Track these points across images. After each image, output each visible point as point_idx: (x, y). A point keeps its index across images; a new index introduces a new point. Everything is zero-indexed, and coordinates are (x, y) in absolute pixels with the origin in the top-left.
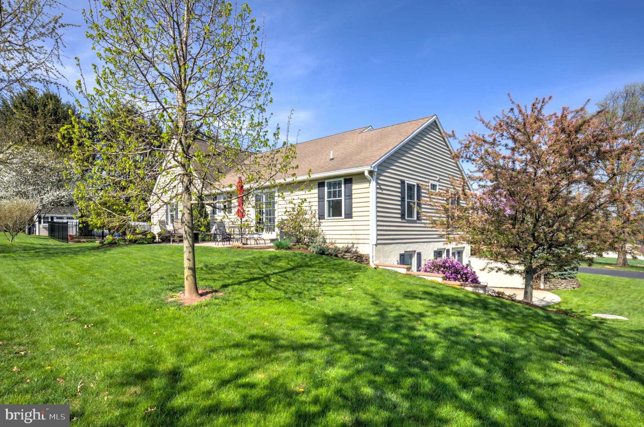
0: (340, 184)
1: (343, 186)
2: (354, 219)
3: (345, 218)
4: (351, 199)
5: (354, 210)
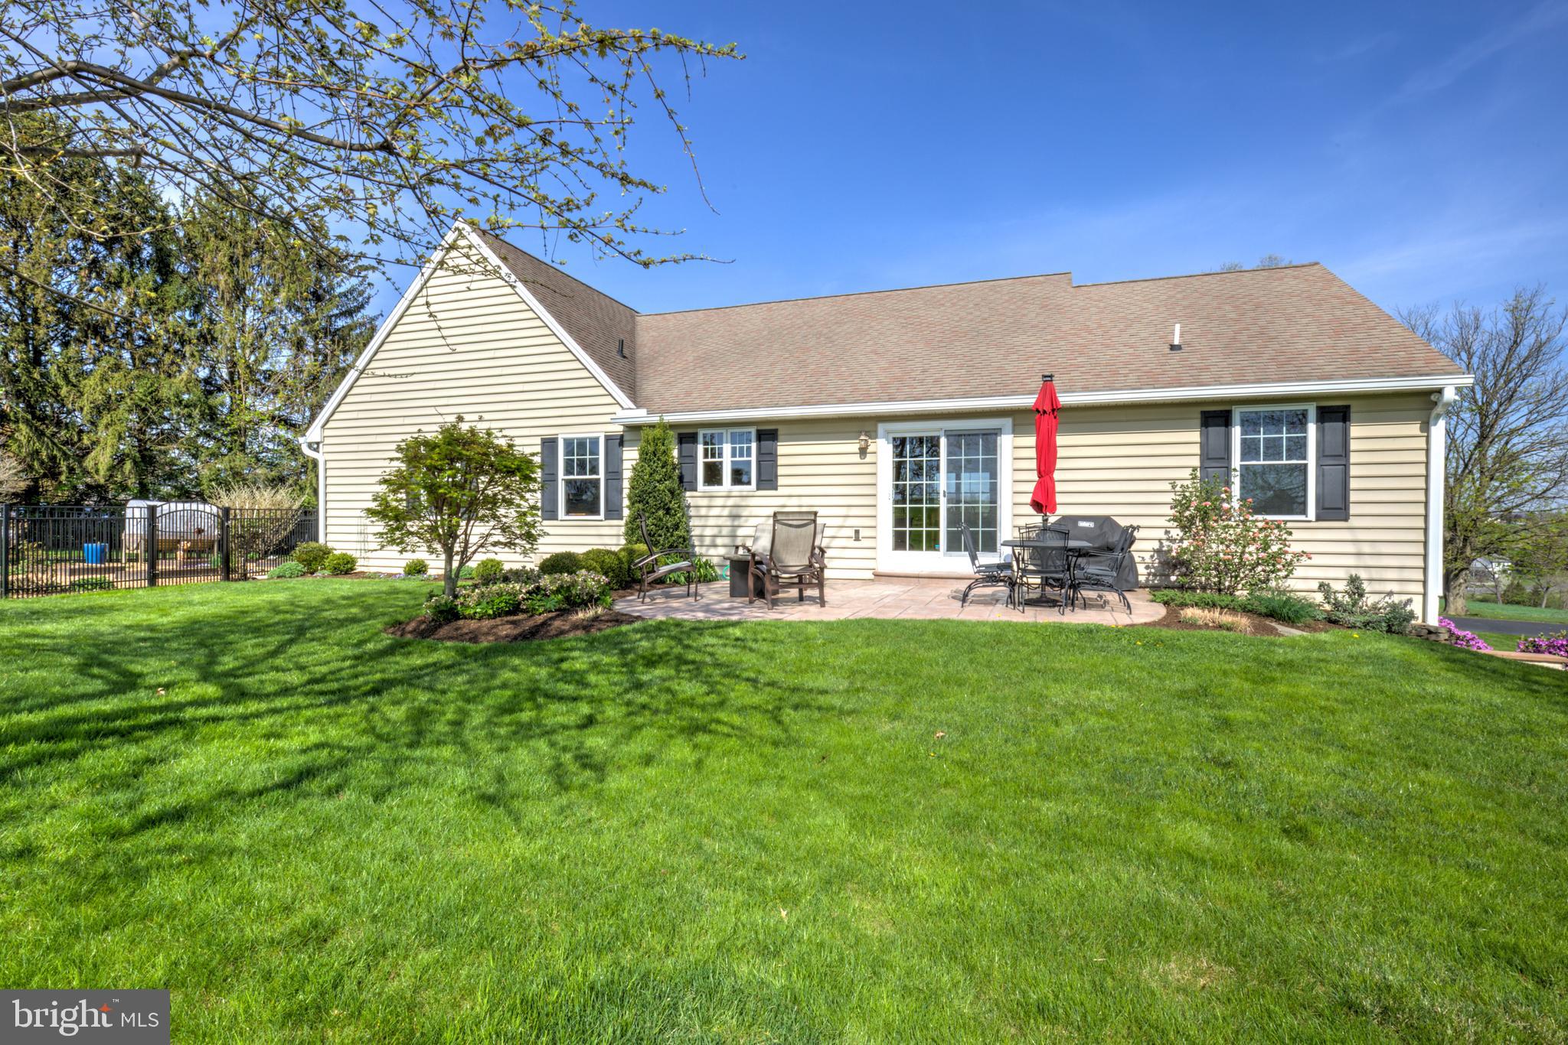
0: (1299, 421)
1: (1312, 428)
2: (1353, 522)
3: (1318, 519)
4: (1346, 467)
5: (1353, 497)
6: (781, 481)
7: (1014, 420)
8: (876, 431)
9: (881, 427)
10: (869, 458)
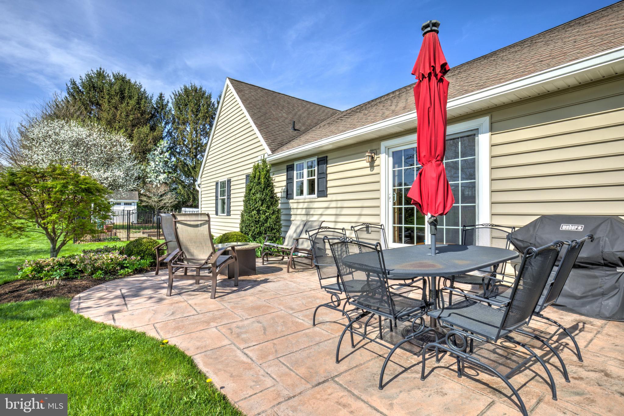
6: (329, 191)
7: (491, 118)
8: (379, 149)
9: (384, 144)
10: (376, 170)
